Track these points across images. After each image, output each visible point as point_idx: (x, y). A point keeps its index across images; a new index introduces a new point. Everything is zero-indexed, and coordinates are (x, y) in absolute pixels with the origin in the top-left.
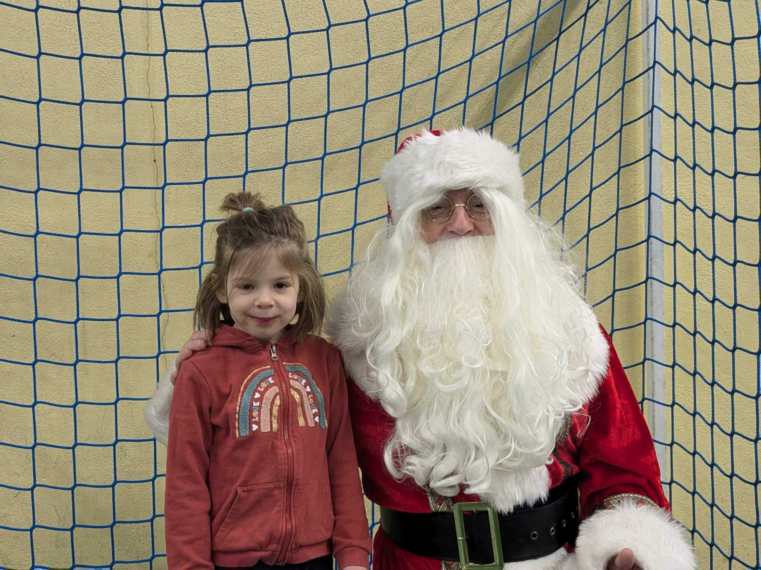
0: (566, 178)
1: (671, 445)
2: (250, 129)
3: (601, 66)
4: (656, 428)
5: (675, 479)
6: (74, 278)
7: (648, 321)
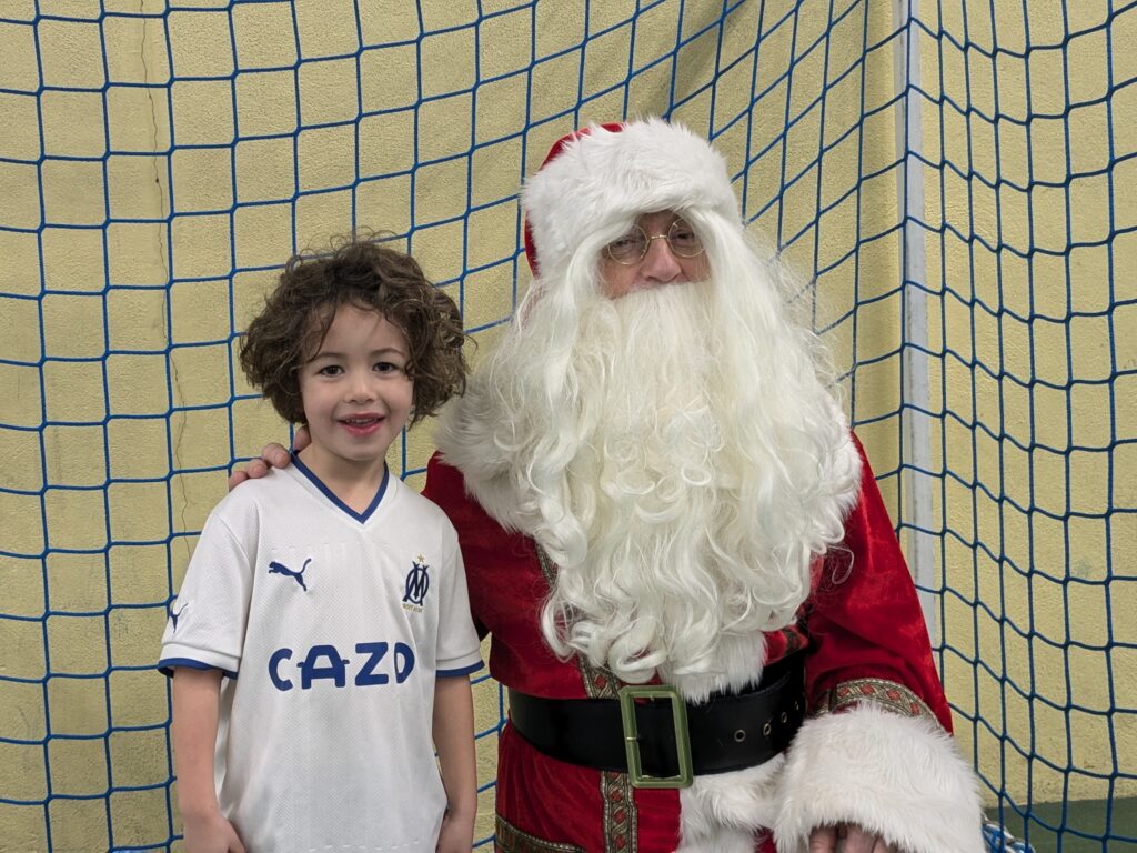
0: (780, 197)
1: (941, 593)
2: (300, 129)
3: (830, 26)
4: (920, 568)
5: (948, 643)
6: (37, 361)
7: (906, 409)
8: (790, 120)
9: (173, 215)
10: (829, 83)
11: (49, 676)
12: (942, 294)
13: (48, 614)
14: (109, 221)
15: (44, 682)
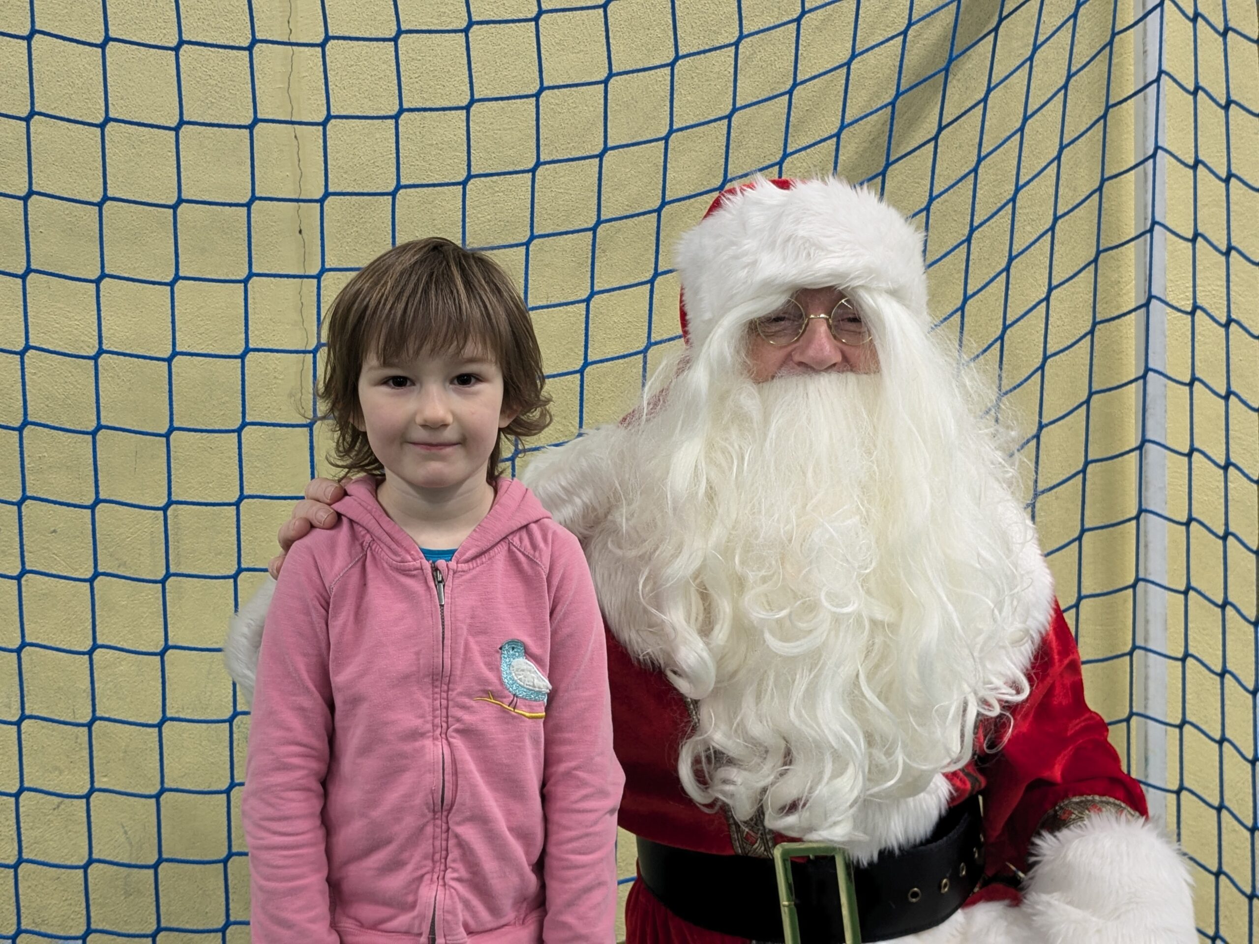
0: (1007, 269)
1: (1180, 727)
2: (470, 177)
3: (1069, 77)
5: (1186, 784)
6: (164, 431)
7: (1143, 515)
8: (1021, 183)
9: (323, 270)
10: (1065, 142)
11: (163, 791)
12: (1191, 384)
13: (164, 720)
14: (251, 275)
15: (157, 797)
